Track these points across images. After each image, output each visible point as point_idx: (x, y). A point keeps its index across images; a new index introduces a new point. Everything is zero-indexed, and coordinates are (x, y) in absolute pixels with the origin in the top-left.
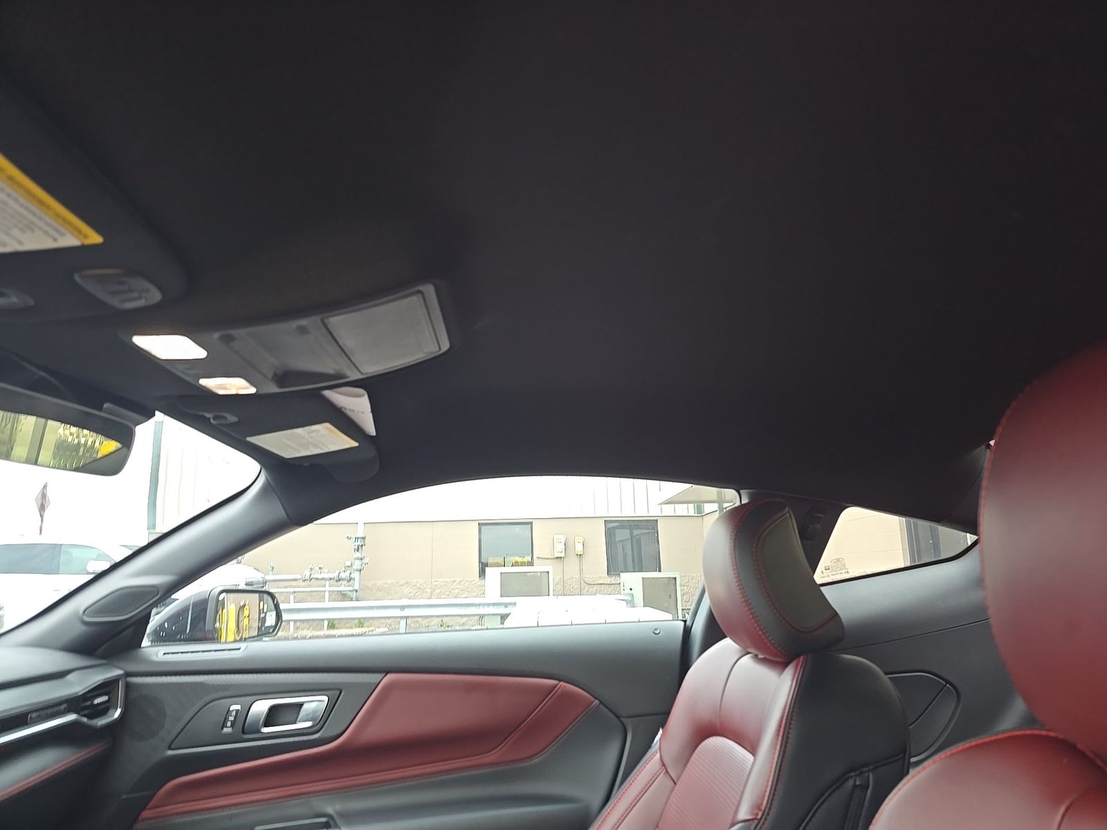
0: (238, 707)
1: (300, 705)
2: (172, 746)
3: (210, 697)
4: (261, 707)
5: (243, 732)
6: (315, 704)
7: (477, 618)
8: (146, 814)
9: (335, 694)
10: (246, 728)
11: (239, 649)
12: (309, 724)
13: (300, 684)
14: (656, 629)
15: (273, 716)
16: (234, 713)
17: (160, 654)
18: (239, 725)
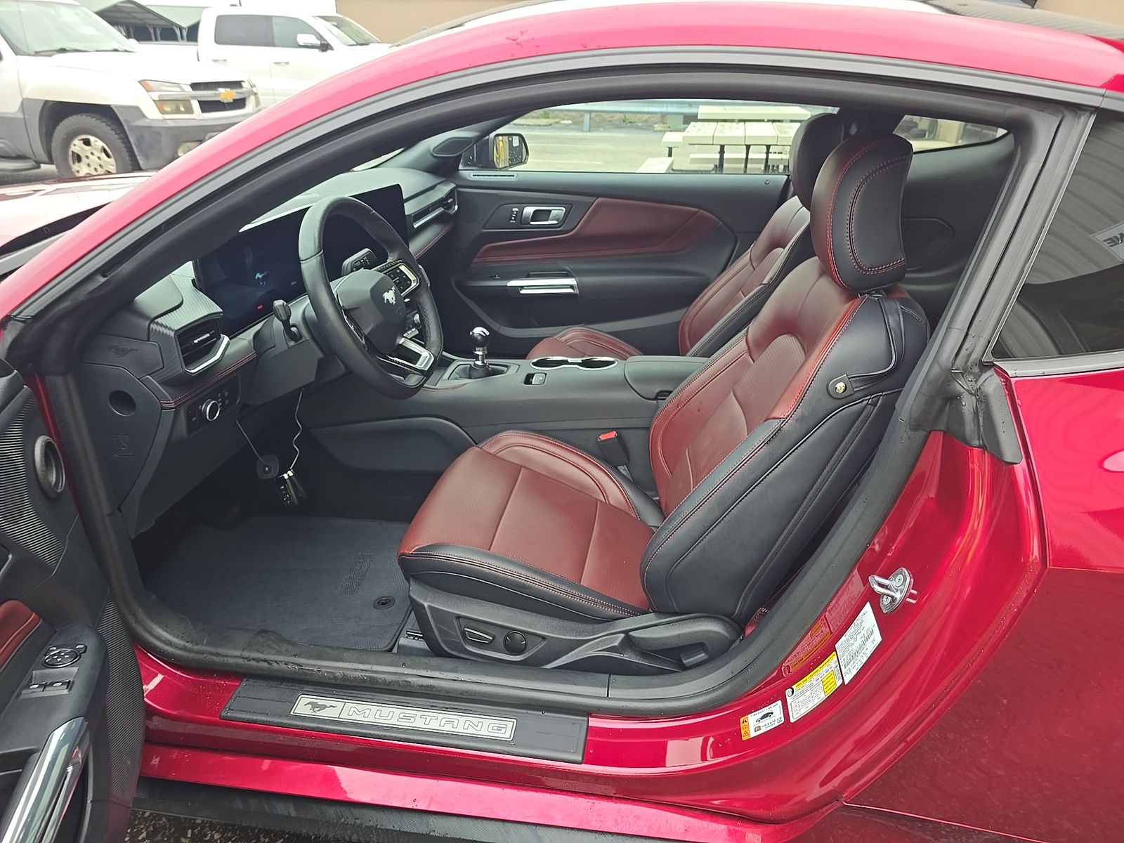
0: (517, 210)
1: (550, 211)
2: (486, 227)
3: (502, 203)
4: (529, 210)
5: (521, 224)
6: (558, 211)
7: (659, 116)
8: (475, 260)
9: (569, 206)
10: (522, 221)
11: (513, 176)
12: (555, 222)
13: (549, 199)
14: (767, 181)
15: (536, 215)
16: (515, 213)
17: (471, 175)
18: (518, 219)
